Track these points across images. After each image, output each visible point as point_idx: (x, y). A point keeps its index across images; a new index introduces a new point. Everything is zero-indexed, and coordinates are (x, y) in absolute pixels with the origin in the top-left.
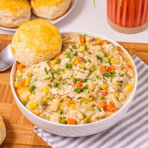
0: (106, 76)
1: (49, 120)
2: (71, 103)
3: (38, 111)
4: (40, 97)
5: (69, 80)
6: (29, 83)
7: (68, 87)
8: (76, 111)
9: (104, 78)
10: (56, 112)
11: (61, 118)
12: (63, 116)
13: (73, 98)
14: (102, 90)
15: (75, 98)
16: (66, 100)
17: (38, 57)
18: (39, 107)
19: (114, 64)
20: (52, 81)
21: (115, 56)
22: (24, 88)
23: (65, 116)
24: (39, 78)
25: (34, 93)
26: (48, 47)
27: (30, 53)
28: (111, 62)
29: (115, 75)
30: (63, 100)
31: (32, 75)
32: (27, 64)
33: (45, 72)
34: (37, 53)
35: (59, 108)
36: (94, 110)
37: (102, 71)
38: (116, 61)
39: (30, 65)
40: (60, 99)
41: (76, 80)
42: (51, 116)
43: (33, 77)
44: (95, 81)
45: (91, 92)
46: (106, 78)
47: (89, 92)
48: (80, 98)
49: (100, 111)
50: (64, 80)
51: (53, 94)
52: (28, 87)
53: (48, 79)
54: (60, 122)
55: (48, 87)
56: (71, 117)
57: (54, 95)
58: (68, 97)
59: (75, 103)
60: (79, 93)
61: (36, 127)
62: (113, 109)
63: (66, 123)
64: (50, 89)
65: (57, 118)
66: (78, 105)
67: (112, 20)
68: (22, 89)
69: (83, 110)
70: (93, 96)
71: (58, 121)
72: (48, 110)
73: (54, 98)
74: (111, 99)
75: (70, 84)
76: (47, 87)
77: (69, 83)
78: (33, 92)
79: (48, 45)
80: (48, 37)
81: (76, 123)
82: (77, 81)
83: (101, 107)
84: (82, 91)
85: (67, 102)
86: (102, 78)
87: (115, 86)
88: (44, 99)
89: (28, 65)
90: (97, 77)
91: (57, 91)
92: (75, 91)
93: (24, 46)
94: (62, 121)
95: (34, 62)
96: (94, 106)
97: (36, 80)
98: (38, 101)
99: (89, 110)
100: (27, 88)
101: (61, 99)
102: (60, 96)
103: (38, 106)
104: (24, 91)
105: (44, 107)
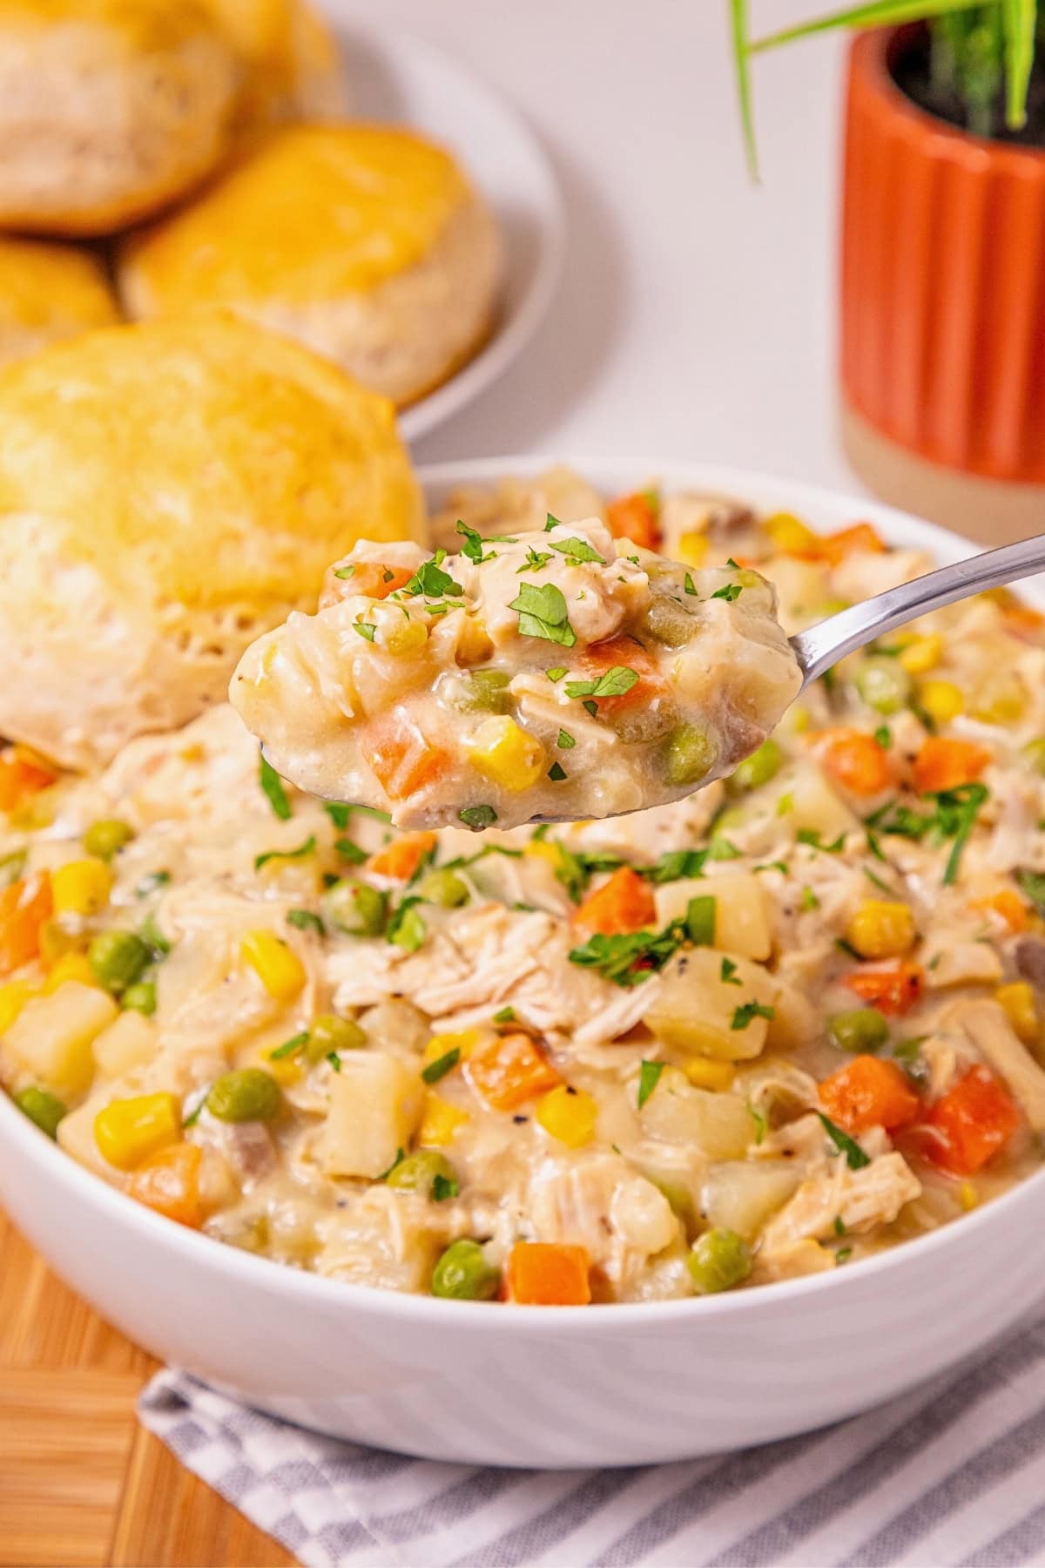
0: (892, 831)
1: (307, 1267)
2: (542, 1089)
3: (190, 1178)
4: (212, 1039)
5: (507, 866)
6: (96, 905)
7: (502, 927)
8: (602, 1160)
9: (872, 847)
10: (383, 1179)
11: (439, 1247)
12: (456, 1219)
13: (565, 1031)
14: (861, 958)
15: (587, 1033)
16: (489, 1062)
17: (190, 657)
18: (196, 1137)
19: (964, 727)
20: (330, 881)
21: (968, 655)
22: (47, 969)
23: (482, 1220)
24: (196, 856)
25: (150, 1009)
26: (289, 558)
27: (105, 617)
28: (937, 701)
29: (987, 811)
30: (450, 1063)
31: (129, 836)
32: (74, 735)
33: (262, 803)
34: (176, 611)
35: (414, 1141)
36: (788, 1153)
37: (848, 780)
38: (980, 690)
39: (106, 741)
40: (420, 1050)
41: (589, 868)
42: (325, 1228)
43: (135, 851)
44: (783, 867)
45: (744, 970)
46: (890, 845)
47: (728, 968)
48: (636, 1034)
49: (858, 1160)
50: (459, 863)
51: (345, 998)
52: (85, 948)
53: (298, 854)
54: (428, 1285)
55: (296, 937)
56: (541, 1228)
57: (361, 1011)
58: (508, 1026)
59: (581, 1083)
60: (624, 980)
61: (166, 1379)
62: (994, 1137)
63: (492, 1288)
64: (311, 957)
65: (397, 1242)
66: (613, 1110)
67: (884, 425)
68: (22, 974)
69: (672, 1158)
70: (769, 1014)
71: (411, 1272)
72: (301, 1173)
73: (362, 1042)
74: (972, 1039)
75: (522, 907)
76: (281, 929)
77: (517, 896)
78: (136, 996)
79: (284, 542)
80: (288, 459)
81: (600, 1289)
82: (601, 880)
83: (862, 1123)
84: (652, 960)
85: (495, 1077)
86: (856, 840)
87: (999, 922)
88: (256, 1059)
89: (87, 747)
90: (807, 836)
91: (395, 964)
92: (579, 960)
93: (49, 543)
94: (453, 1271)
95: (149, 706)
96: (784, 1111)
97: (164, 877)
98: (187, 1081)
99: (741, 1156)
100: (71, 965)
101: (436, 1052)
102: (427, 1018)
103: (184, 1125)
104: (45, 992)
105: (257, 1133)
